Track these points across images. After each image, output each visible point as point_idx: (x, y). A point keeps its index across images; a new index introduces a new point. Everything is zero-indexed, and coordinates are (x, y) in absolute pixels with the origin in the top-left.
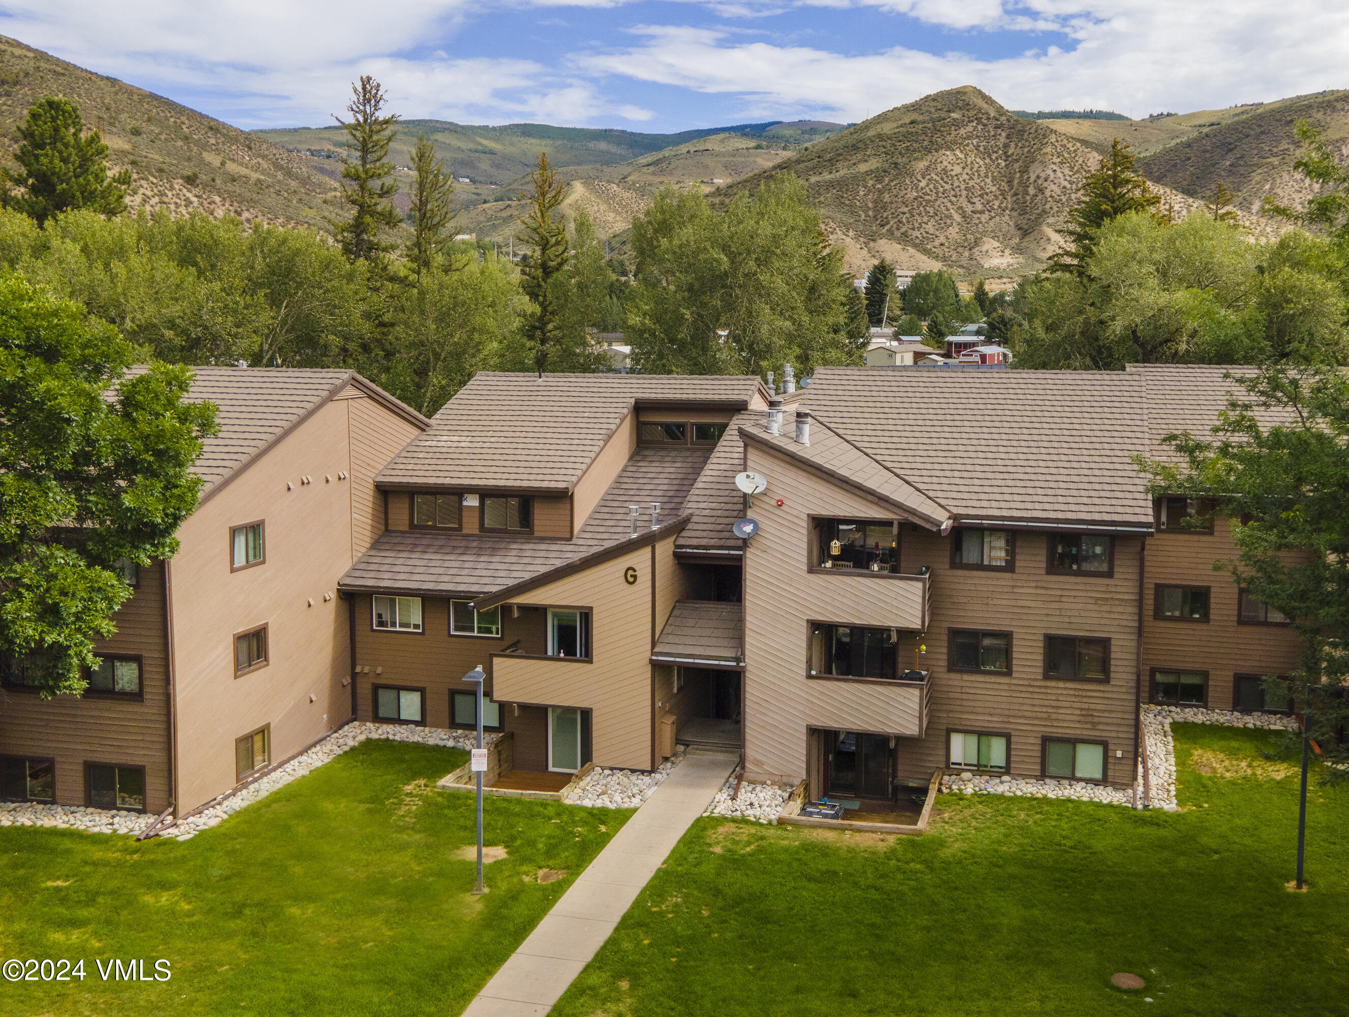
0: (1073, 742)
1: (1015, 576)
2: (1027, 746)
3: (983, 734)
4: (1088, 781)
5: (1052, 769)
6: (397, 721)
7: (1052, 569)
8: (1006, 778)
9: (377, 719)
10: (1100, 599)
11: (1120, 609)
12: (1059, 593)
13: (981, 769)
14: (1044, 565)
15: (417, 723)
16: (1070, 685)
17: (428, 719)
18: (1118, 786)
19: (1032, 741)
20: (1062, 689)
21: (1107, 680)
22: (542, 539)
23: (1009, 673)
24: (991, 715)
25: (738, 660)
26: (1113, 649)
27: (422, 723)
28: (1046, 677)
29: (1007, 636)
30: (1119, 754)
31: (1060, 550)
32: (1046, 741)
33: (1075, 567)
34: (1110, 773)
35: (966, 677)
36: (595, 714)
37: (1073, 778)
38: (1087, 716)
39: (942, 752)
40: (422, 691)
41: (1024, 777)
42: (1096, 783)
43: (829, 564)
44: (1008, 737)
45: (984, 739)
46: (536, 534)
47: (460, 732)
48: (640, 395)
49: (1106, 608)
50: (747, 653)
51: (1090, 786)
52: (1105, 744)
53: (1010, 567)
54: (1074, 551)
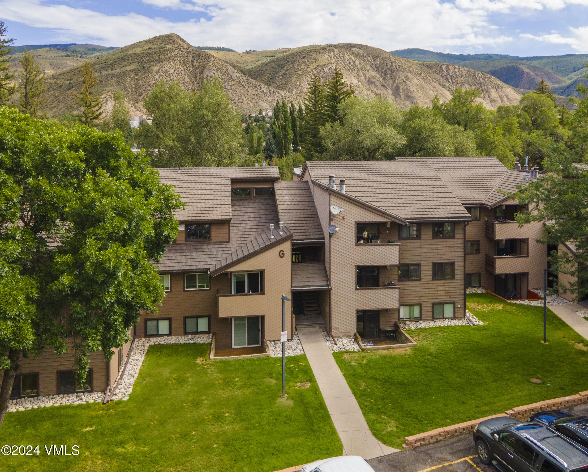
0: (443, 304)
1: (421, 241)
2: (427, 308)
3: (411, 305)
4: (449, 318)
5: (435, 316)
6: (157, 335)
7: (434, 238)
8: (421, 322)
9: (147, 336)
10: (450, 247)
11: (458, 250)
12: (437, 246)
13: (411, 319)
14: (431, 236)
15: (167, 335)
16: (442, 282)
17: (173, 332)
18: (460, 319)
19: (429, 305)
20: (439, 283)
21: (454, 278)
22: (216, 243)
23: (420, 280)
24: (414, 297)
25: (328, 285)
26: (456, 266)
27: (170, 334)
28: (433, 280)
29: (419, 265)
30: (459, 306)
31: (436, 229)
32: (434, 304)
33: (441, 235)
34: (456, 314)
35: (405, 283)
36: (266, 317)
37: (444, 318)
38: (448, 294)
39: (397, 315)
40: (170, 319)
41: (427, 320)
42: (452, 319)
43: (362, 242)
44: (420, 305)
45: (412, 307)
46: (212, 241)
47: (190, 336)
48: (232, 176)
49: (453, 250)
50: (331, 282)
51: (450, 320)
52: (454, 303)
53: (419, 237)
54: (441, 229)
